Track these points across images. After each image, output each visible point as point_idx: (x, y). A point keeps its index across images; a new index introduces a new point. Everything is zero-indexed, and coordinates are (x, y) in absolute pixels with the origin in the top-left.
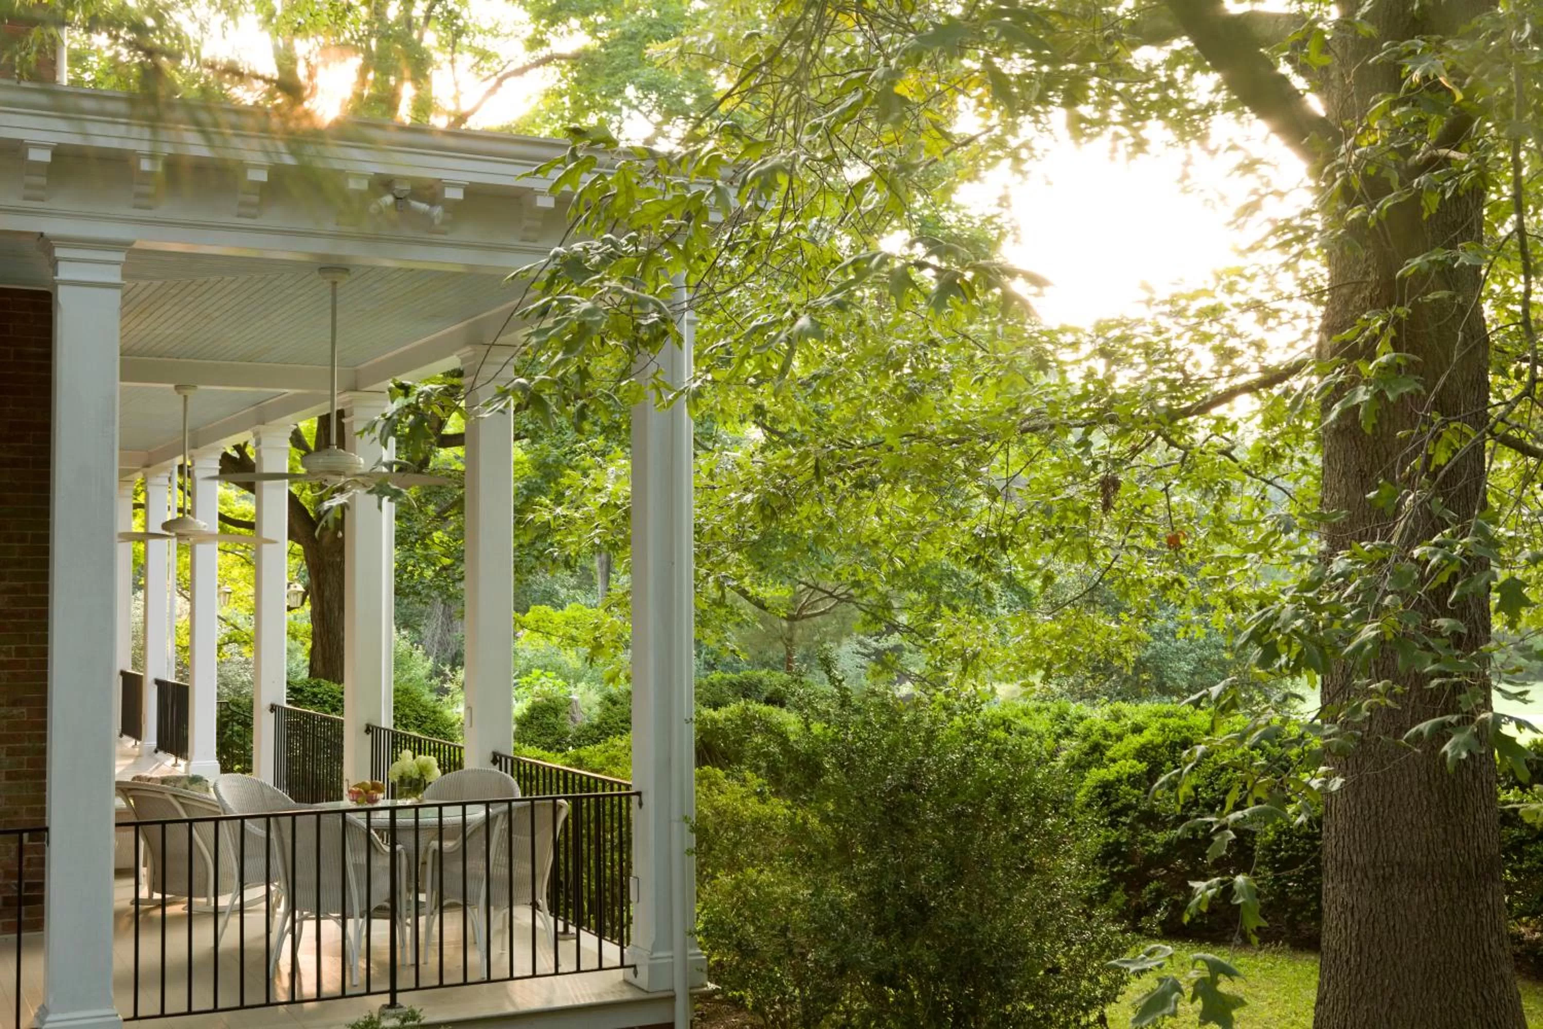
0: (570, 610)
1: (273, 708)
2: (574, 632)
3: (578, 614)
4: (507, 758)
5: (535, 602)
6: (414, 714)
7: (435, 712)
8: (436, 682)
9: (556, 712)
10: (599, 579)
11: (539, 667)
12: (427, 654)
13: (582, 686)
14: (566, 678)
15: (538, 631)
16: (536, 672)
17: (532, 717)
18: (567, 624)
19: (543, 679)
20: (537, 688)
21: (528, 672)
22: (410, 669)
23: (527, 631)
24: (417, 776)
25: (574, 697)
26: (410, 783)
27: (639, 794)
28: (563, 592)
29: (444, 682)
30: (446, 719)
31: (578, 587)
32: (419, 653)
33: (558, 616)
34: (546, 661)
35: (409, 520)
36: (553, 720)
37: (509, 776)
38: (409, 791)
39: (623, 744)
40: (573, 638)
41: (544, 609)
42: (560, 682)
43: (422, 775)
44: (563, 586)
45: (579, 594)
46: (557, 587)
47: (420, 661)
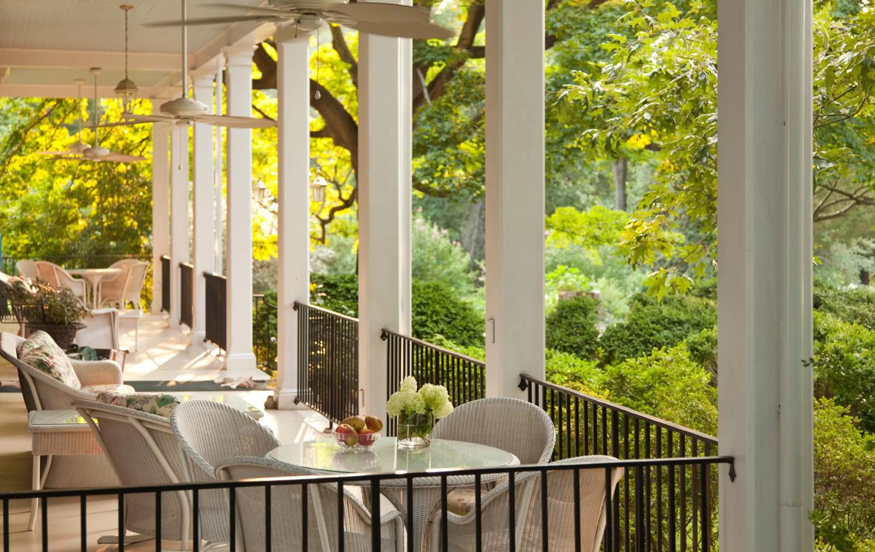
0: (590, 212)
1: (297, 306)
2: (598, 233)
3: (600, 215)
4: (537, 384)
5: (558, 205)
6: (444, 311)
7: (464, 309)
8: (472, 275)
9: (585, 311)
10: (615, 185)
11: (564, 264)
12: (465, 250)
13: (603, 281)
14: (588, 274)
15: (563, 230)
16: (561, 268)
17: (561, 316)
18: (590, 224)
19: (567, 275)
20: (562, 283)
21: (553, 267)
22: (450, 263)
23: (553, 231)
24: (422, 412)
25: (596, 291)
26: (414, 421)
27: (730, 460)
28: (583, 198)
29: (480, 275)
30: (476, 317)
31: (596, 193)
32: (457, 249)
33: (581, 217)
34: (570, 258)
35: (440, 120)
36: (582, 319)
37: (540, 408)
38: (412, 431)
39: (668, 357)
40: (596, 238)
41: (570, 210)
42: (582, 277)
43: (429, 409)
44: (584, 192)
45: (598, 200)
46: (578, 193)
47: (458, 257)
